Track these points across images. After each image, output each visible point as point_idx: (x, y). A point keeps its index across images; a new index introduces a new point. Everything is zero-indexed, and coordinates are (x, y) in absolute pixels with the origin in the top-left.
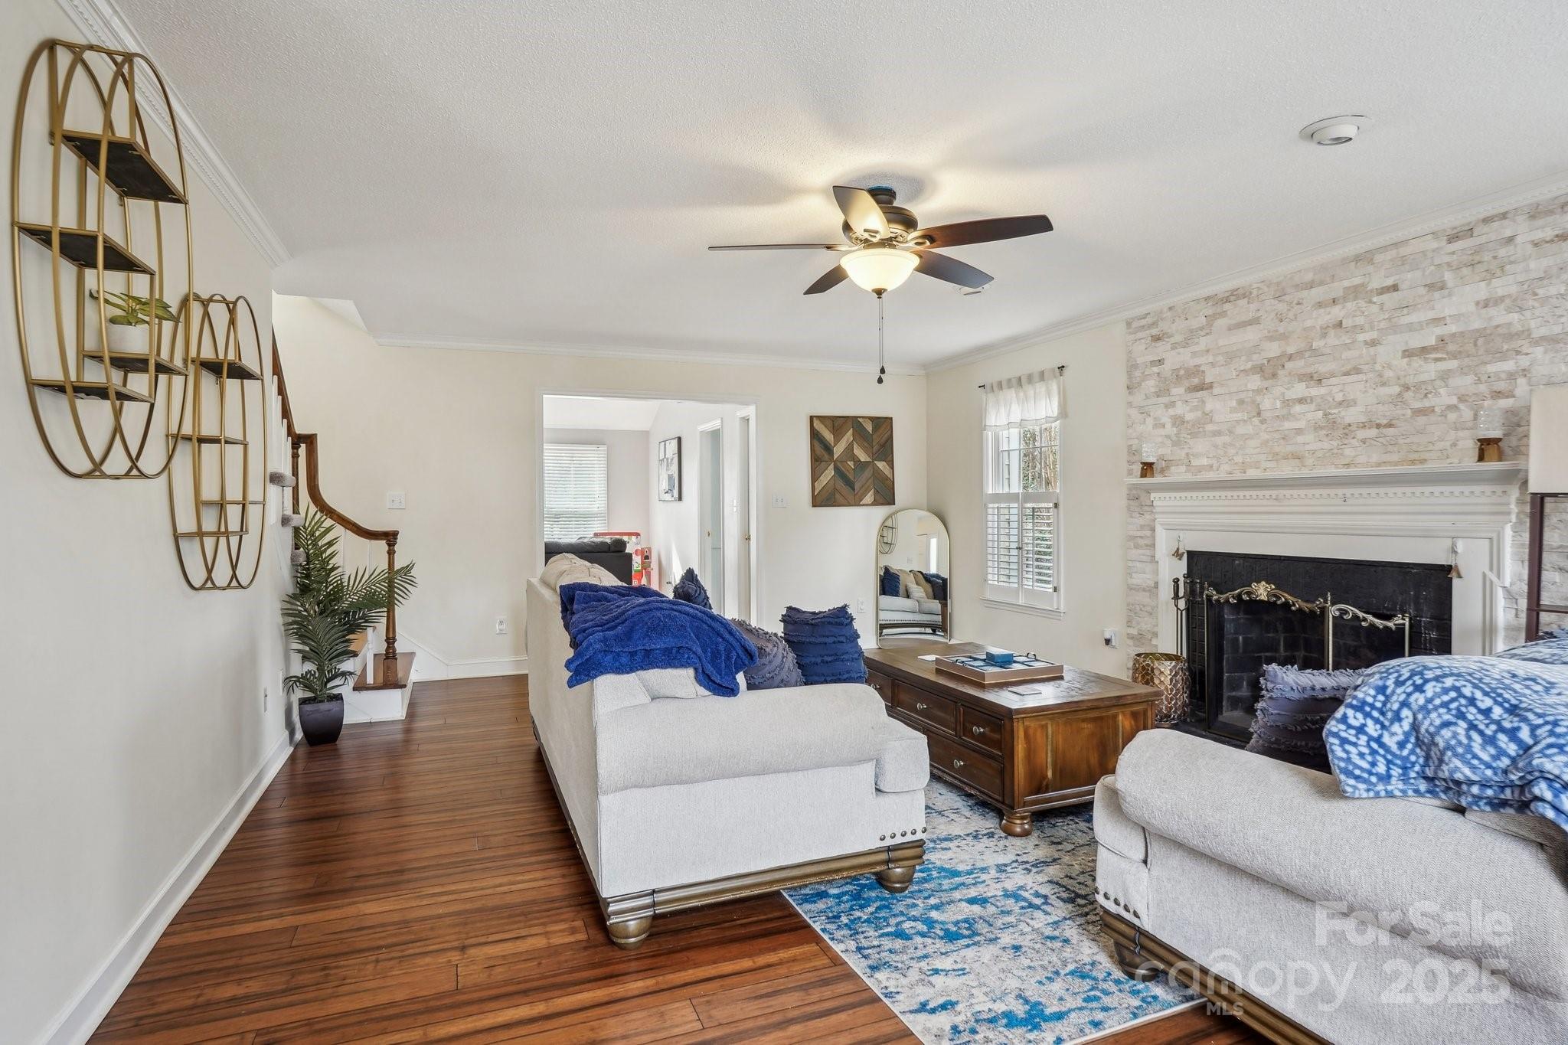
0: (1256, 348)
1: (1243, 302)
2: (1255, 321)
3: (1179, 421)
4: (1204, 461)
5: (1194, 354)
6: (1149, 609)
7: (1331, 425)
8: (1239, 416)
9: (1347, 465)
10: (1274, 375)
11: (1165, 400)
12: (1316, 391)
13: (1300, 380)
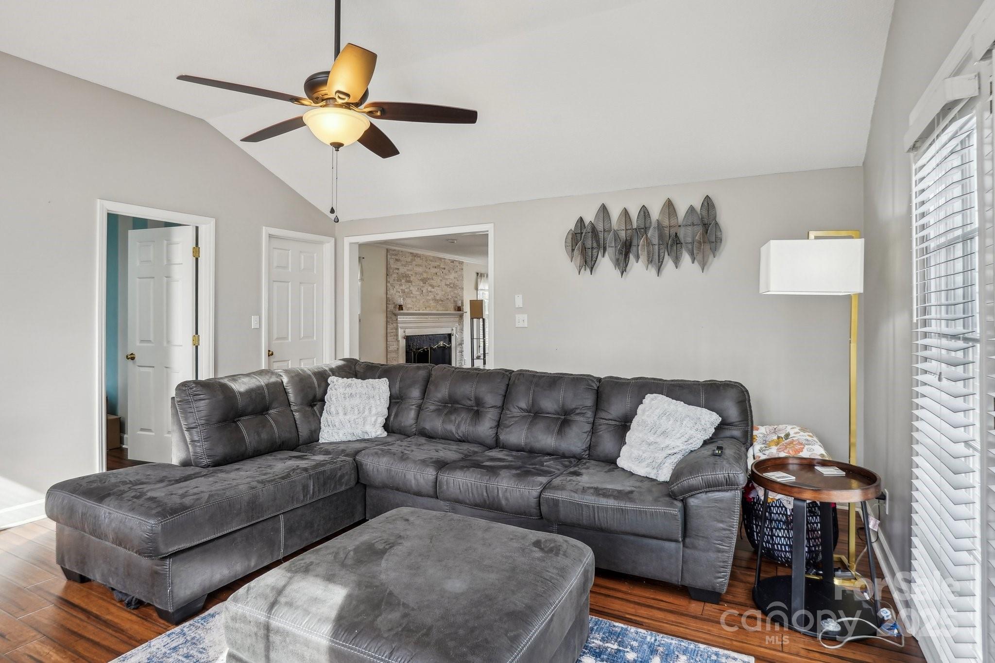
0: (422, 274)
1: (419, 259)
2: (420, 265)
3: (403, 291)
4: (410, 306)
5: (408, 270)
6: (395, 358)
7: (435, 300)
8: (418, 293)
9: (438, 310)
10: (425, 283)
11: (399, 283)
12: (433, 290)
13: (430, 286)
